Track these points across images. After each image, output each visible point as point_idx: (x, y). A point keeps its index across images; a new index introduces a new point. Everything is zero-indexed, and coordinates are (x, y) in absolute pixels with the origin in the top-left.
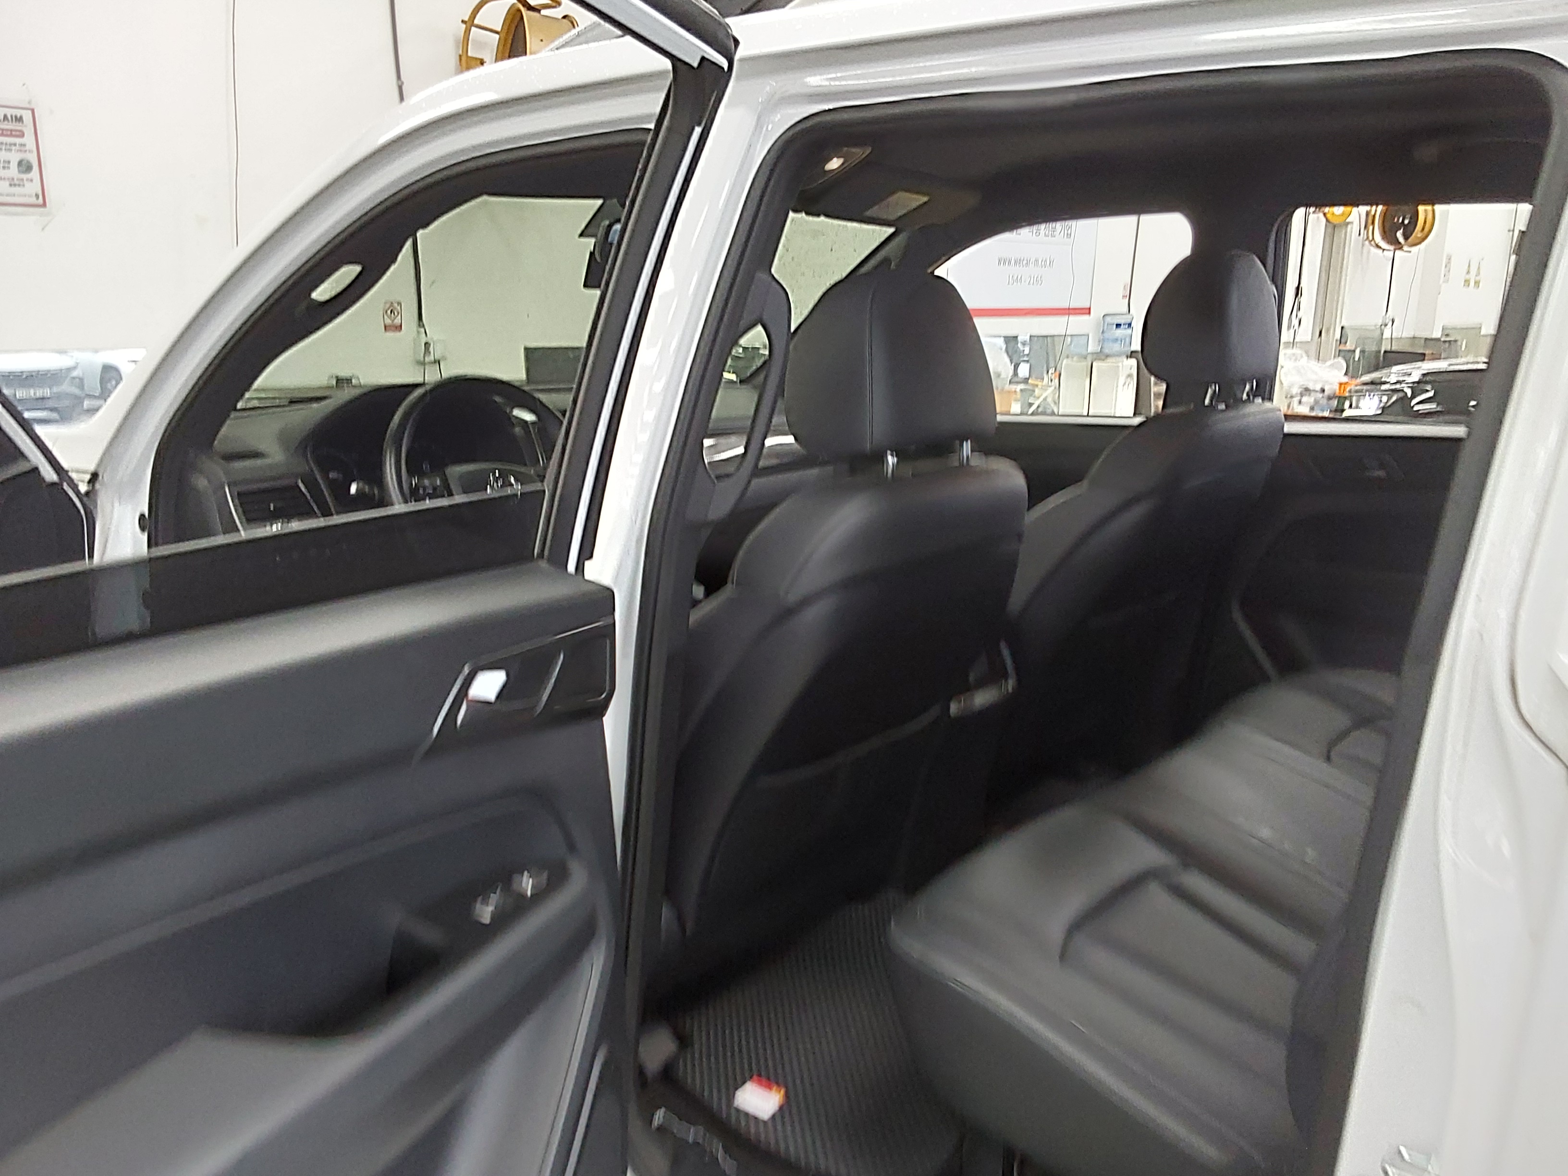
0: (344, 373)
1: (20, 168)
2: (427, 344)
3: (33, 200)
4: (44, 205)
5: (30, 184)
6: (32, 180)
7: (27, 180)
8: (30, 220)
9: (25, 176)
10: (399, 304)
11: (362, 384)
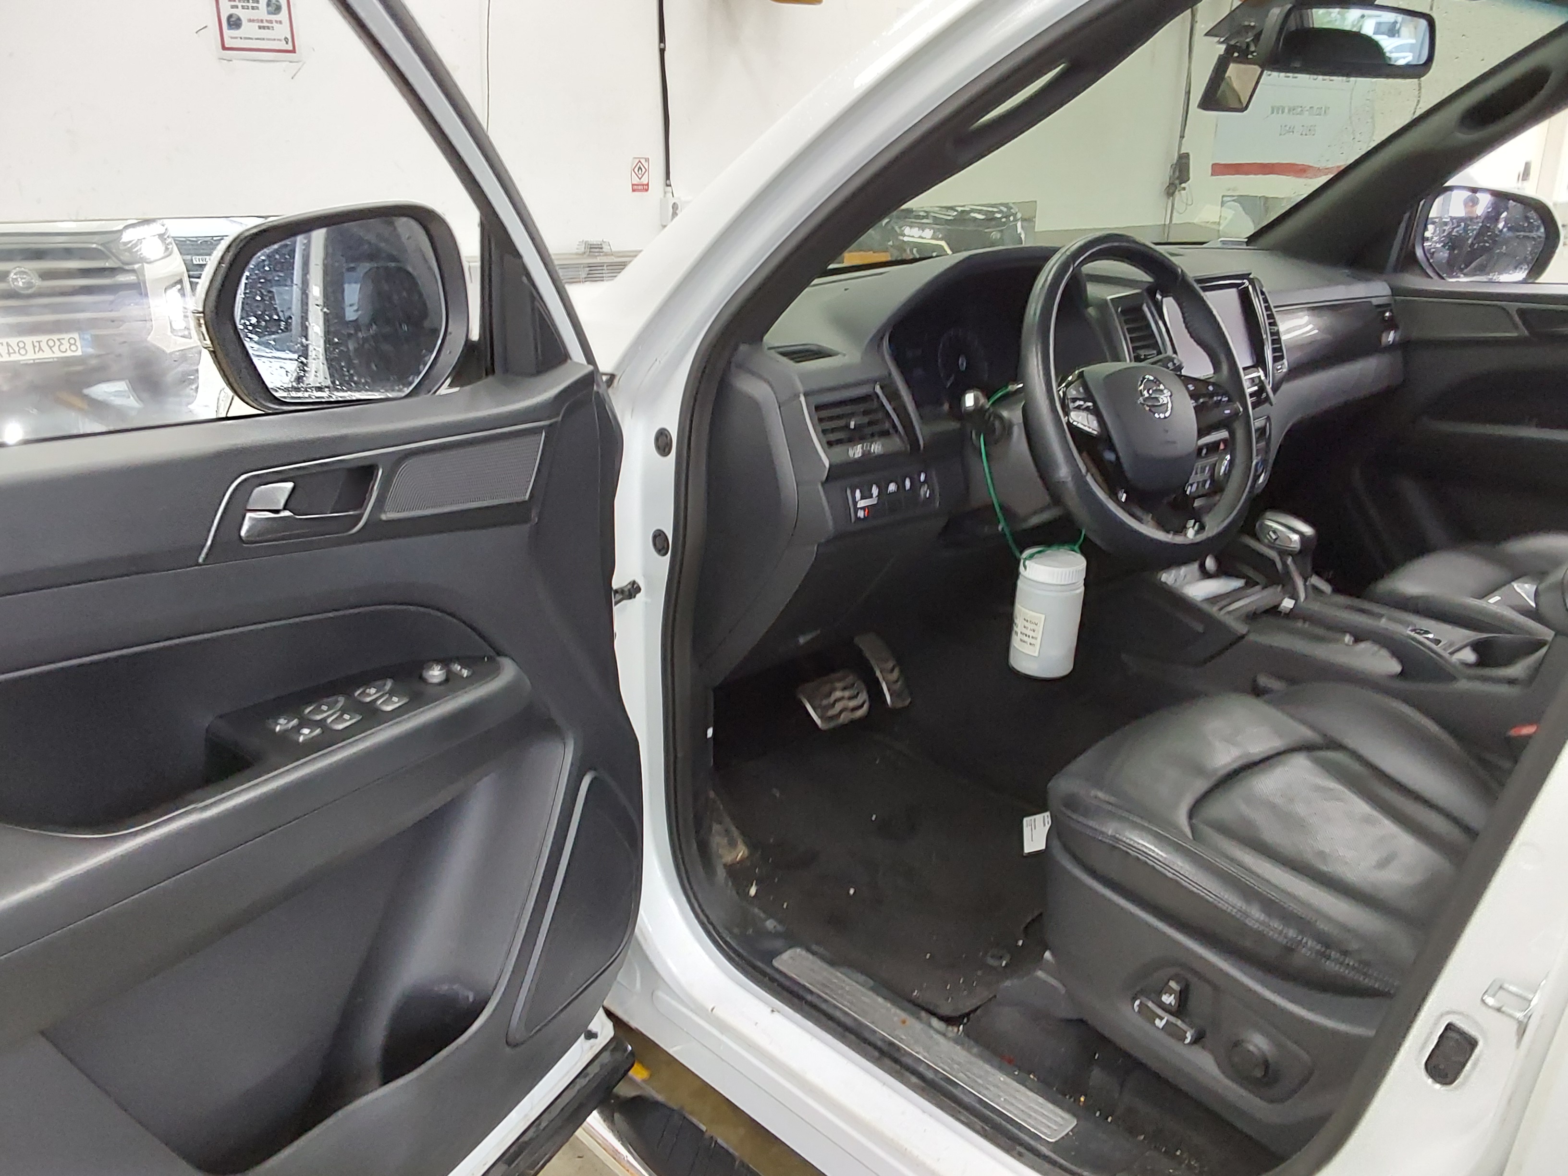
0: (594, 239)
1: (270, 8)
2: (675, 207)
3: (283, 46)
4: (293, 51)
5: (278, 25)
6: (280, 22)
7: (276, 22)
8: (280, 68)
9: (273, 17)
10: (647, 160)
11: (613, 250)
